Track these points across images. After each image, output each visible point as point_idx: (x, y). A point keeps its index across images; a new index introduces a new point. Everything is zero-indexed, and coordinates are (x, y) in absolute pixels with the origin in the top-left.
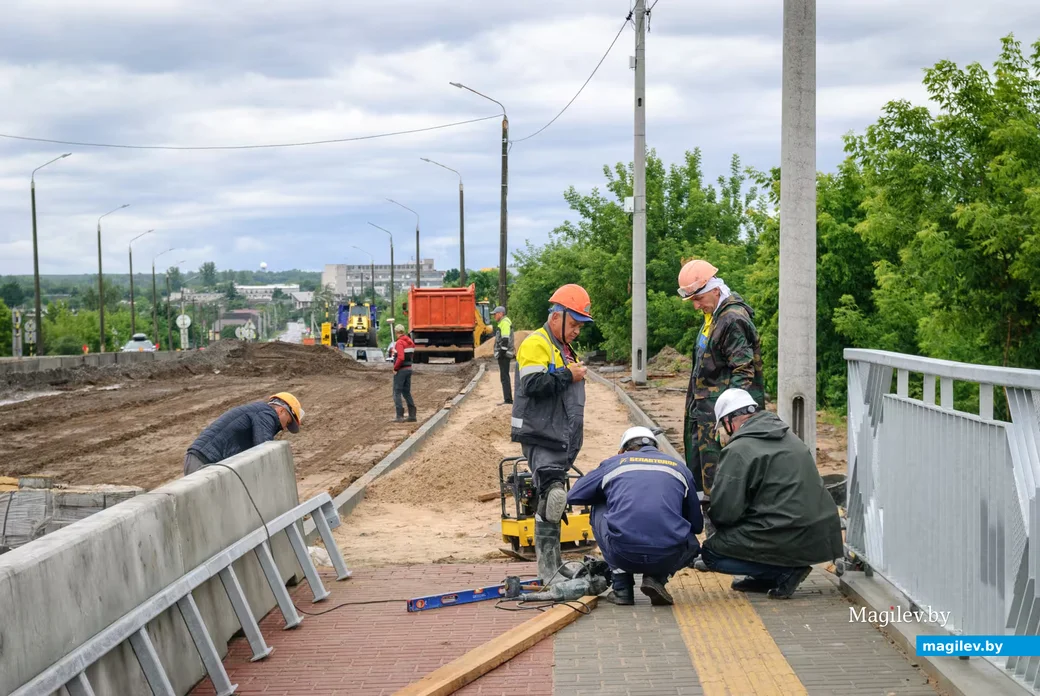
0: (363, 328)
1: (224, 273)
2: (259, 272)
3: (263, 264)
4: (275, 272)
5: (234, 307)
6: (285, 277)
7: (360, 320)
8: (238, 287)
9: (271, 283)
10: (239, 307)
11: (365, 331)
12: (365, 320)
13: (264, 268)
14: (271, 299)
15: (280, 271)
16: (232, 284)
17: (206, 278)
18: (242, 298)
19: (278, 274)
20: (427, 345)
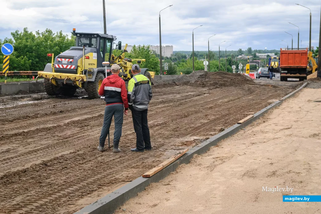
0: (276, 66)
1: (254, 50)
2: (265, 50)
3: (266, 48)
4: (269, 50)
5: (254, 60)
6: (271, 52)
7: (275, 63)
8: (257, 54)
9: (267, 53)
10: (256, 60)
11: (276, 67)
12: (276, 63)
13: (266, 49)
14: (266, 57)
15: (270, 50)
16: (255, 53)
17: (249, 52)
18: (258, 57)
19: (270, 51)
20: (286, 73)
